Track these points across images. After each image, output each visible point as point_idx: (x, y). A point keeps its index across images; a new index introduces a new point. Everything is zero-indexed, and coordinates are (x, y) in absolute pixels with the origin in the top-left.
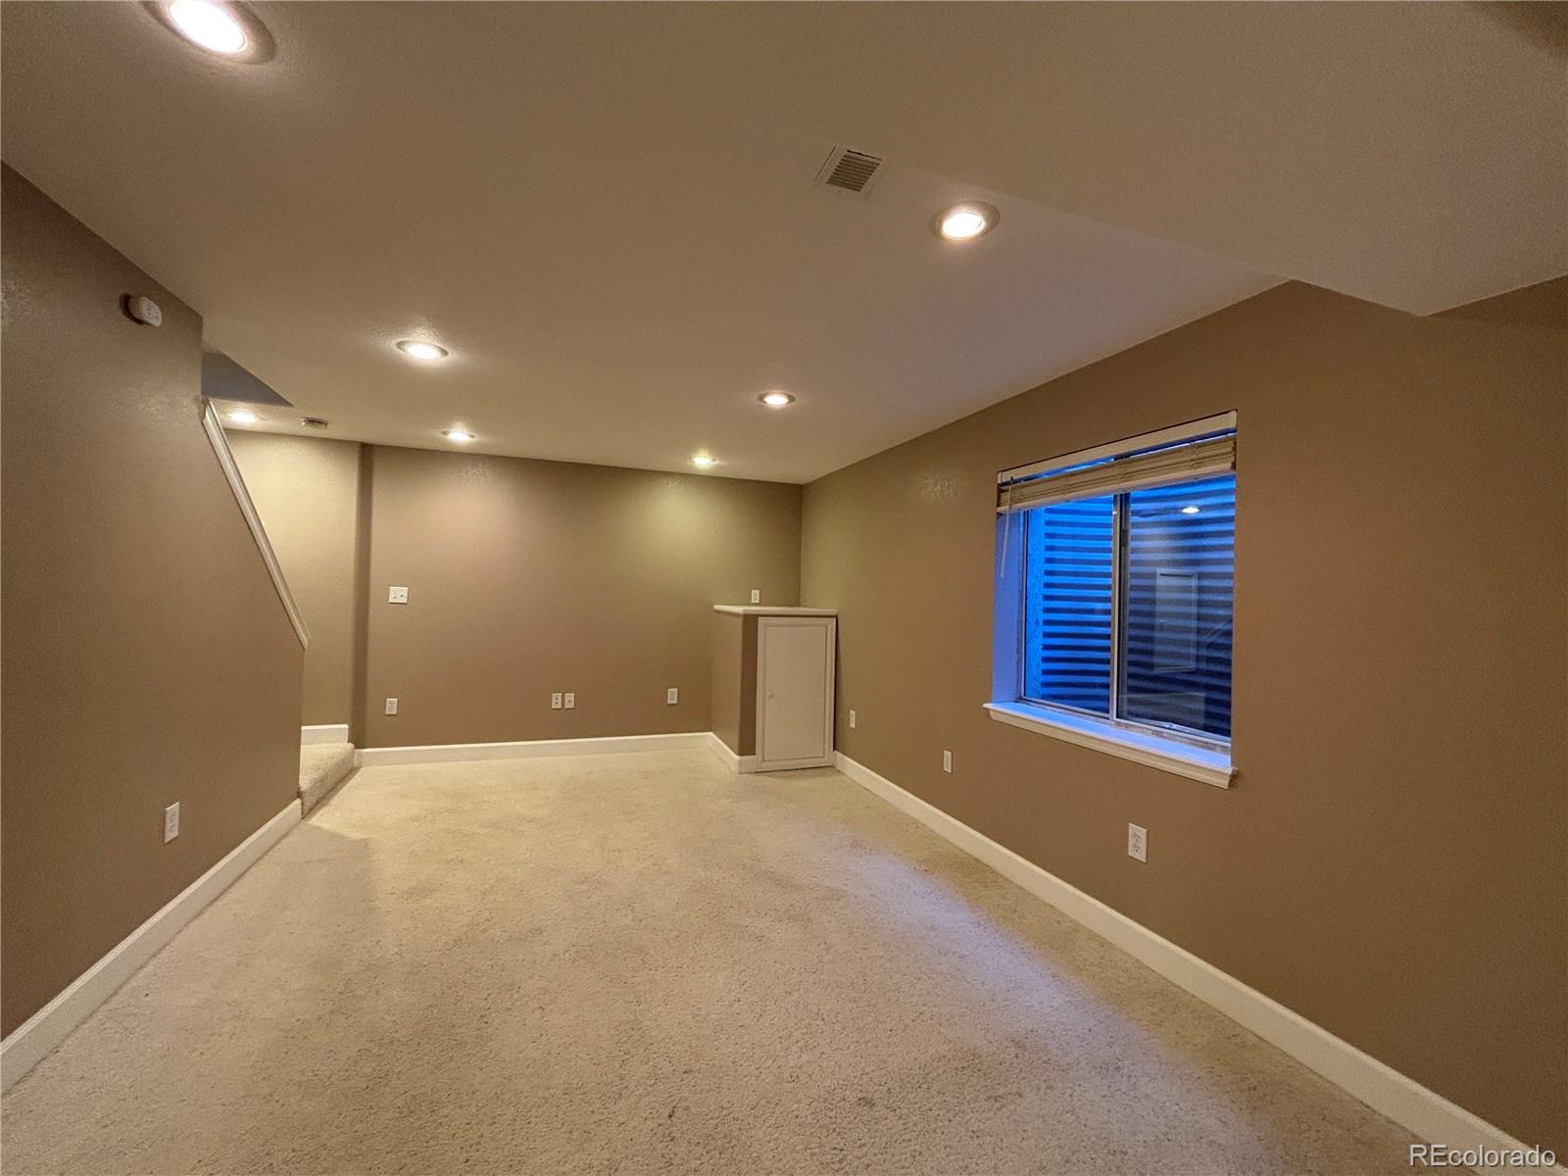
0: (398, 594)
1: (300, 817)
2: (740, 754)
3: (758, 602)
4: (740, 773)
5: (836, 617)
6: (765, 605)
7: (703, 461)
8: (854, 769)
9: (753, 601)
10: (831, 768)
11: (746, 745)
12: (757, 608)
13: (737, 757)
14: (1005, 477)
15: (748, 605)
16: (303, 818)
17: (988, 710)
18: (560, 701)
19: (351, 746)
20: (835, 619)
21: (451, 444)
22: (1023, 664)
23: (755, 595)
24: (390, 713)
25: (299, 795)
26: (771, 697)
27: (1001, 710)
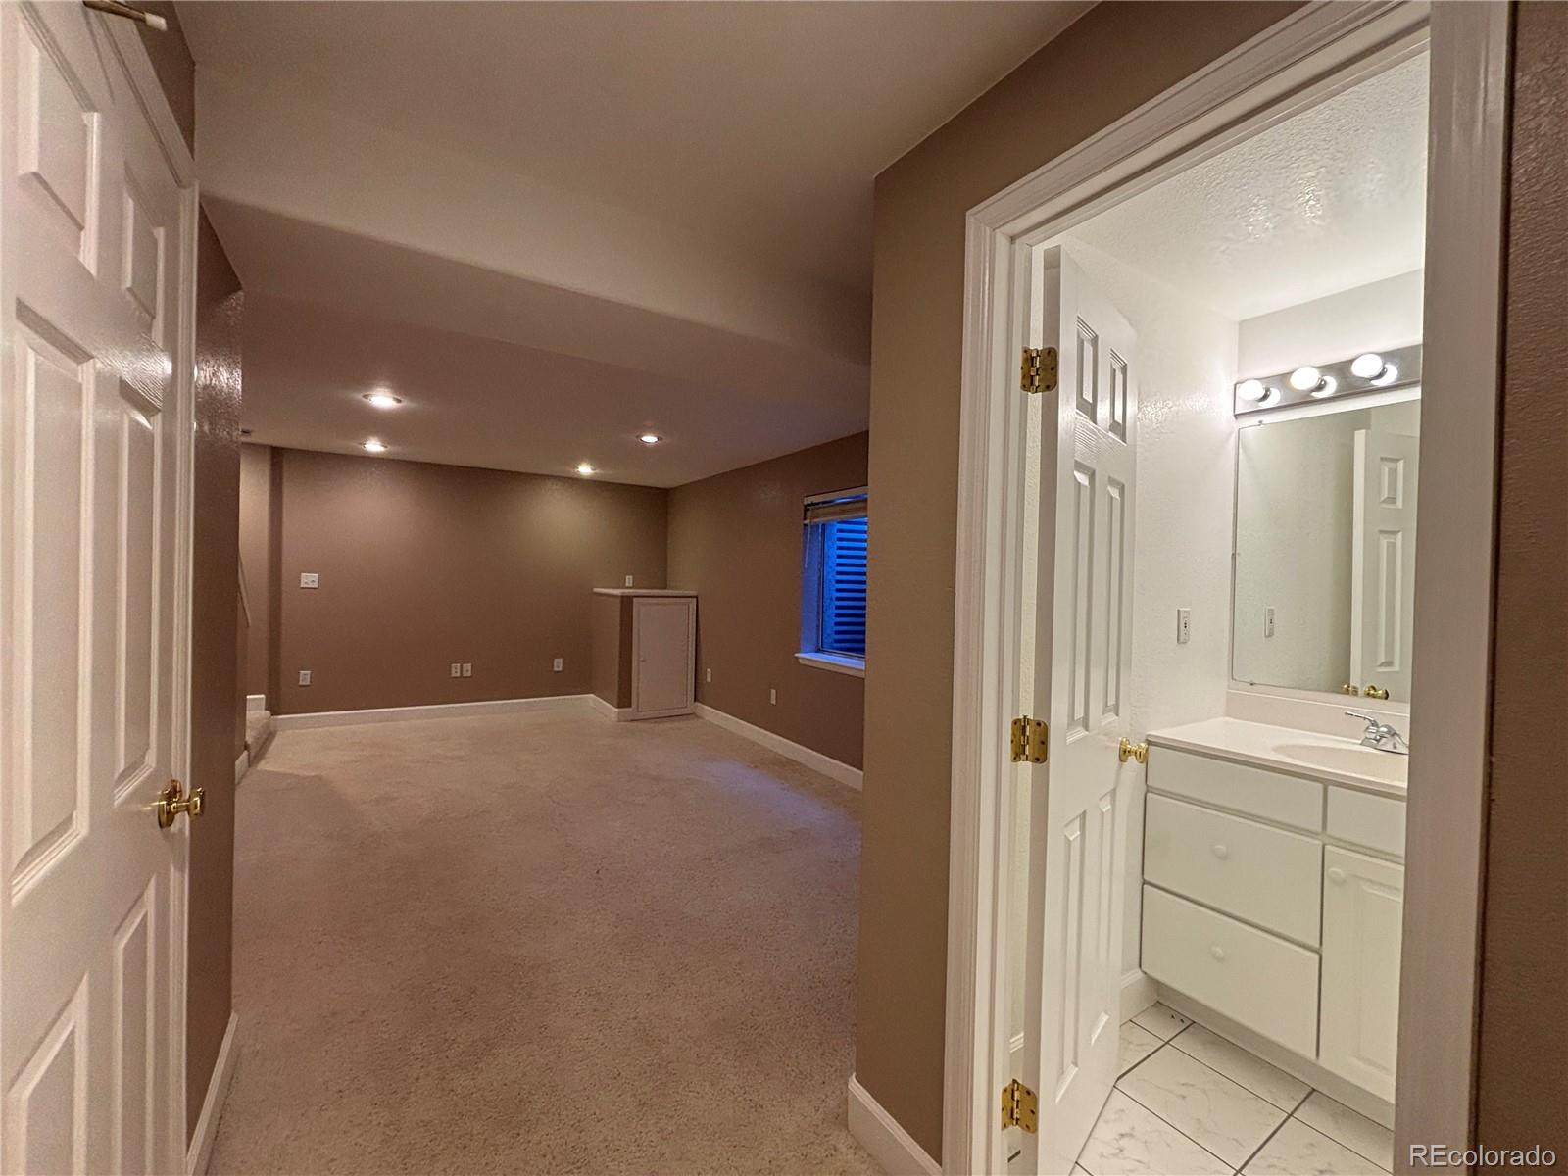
0: (309, 580)
1: (247, 765)
2: (619, 707)
3: (631, 585)
4: (620, 721)
5: (697, 597)
6: (640, 588)
7: (585, 470)
8: (710, 714)
9: (627, 585)
10: (692, 715)
11: (624, 700)
12: (631, 590)
13: (617, 710)
14: (809, 500)
15: (622, 588)
16: (249, 766)
17: (797, 658)
18: (458, 671)
19: (268, 712)
20: (695, 599)
21: (366, 452)
22: (821, 628)
23: (629, 582)
24: (304, 683)
25: (246, 747)
26: (644, 661)
27: (807, 656)
